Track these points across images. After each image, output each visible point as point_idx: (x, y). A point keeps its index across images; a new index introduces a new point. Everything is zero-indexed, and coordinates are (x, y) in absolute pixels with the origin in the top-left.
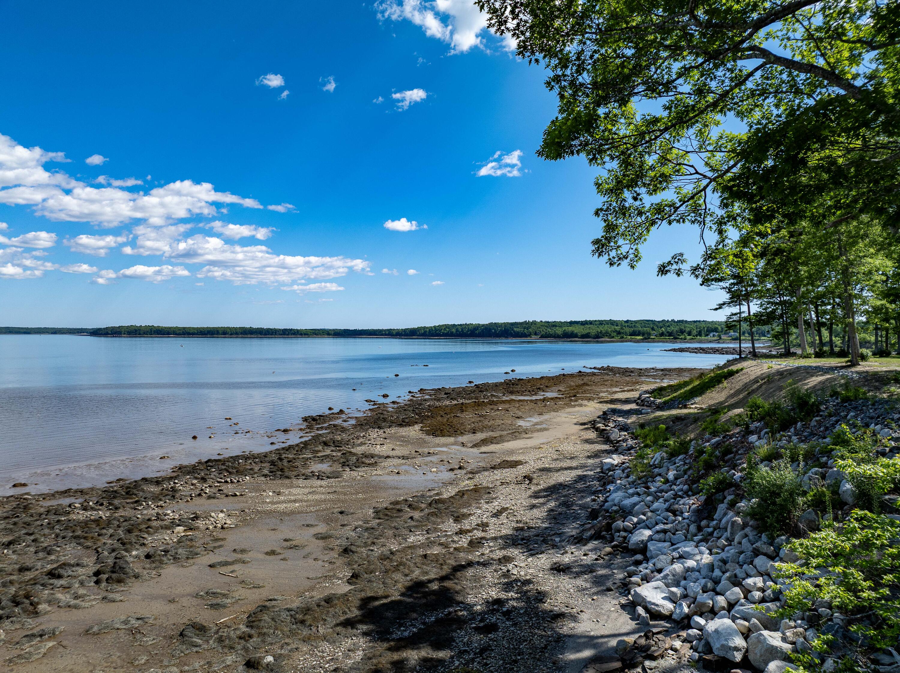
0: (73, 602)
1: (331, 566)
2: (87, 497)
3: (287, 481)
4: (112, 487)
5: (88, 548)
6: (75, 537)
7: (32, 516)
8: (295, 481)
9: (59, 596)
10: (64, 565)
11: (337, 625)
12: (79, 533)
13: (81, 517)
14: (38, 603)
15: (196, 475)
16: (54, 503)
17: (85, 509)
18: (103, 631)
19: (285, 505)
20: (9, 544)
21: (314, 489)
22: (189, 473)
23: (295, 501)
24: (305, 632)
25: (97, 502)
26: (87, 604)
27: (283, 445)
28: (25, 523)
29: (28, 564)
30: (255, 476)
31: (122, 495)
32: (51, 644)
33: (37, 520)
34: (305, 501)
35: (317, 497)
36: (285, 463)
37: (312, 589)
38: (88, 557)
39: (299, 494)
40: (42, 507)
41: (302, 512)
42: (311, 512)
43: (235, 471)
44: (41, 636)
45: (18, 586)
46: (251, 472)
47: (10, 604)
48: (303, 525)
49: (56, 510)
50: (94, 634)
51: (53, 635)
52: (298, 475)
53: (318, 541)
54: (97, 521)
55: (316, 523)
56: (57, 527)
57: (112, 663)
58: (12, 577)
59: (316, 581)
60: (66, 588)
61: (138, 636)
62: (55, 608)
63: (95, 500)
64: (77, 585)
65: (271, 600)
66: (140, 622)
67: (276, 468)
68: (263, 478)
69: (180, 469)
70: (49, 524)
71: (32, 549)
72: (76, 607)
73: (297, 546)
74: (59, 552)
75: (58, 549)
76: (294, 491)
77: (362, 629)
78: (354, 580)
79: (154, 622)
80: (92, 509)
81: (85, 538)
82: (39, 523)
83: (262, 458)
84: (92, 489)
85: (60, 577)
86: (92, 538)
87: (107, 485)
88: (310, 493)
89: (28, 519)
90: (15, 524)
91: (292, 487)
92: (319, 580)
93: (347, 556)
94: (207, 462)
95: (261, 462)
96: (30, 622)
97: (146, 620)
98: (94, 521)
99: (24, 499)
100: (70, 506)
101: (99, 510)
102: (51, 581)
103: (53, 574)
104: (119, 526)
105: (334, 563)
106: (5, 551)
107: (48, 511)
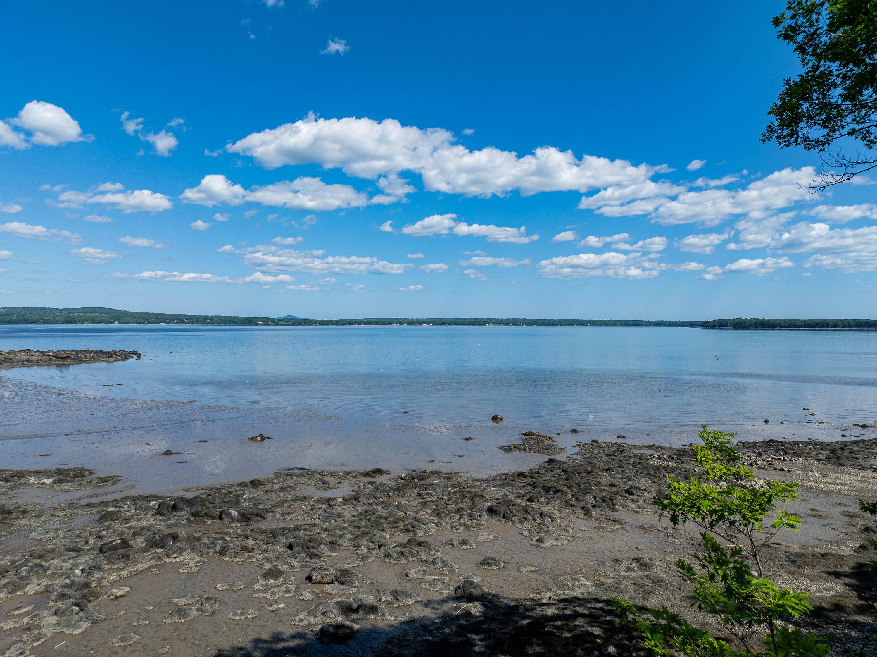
0: (636, 509)
1: (846, 537)
2: (664, 452)
3: (839, 468)
4: (684, 449)
5: (655, 482)
6: (648, 474)
7: (624, 457)
8: (848, 469)
9: (629, 504)
10: (637, 488)
11: (823, 572)
12: (652, 472)
13: (655, 464)
14: (616, 504)
15: (755, 450)
16: (641, 452)
17: (660, 459)
18: (650, 529)
19: (826, 485)
20: (607, 470)
21: (865, 479)
22: (749, 448)
23: (838, 484)
24: (793, 568)
25: (670, 456)
26: (644, 513)
27: (854, 439)
28: (619, 460)
29: (616, 483)
30: (810, 459)
31: (690, 455)
32: (618, 526)
33: (627, 460)
34: (849, 486)
35: (864, 485)
36: (846, 453)
37: (817, 546)
38: (653, 488)
39: (846, 480)
40: (632, 453)
41: (840, 494)
42: (850, 495)
43: (791, 452)
44: (614, 521)
45: (607, 493)
46: (807, 456)
47: (601, 500)
48: (836, 503)
49: (640, 456)
50: (644, 529)
51: (620, 523)
52: (854, 465)
53: (843, 517)
54: (666, 468)
55: (850, 504)
56: (638, 466)
57: (650, 546)
58: (605, 488)
59: (825, 543)
60: (635, 501)
61: (671, 538)
62: (625, 510)
63: (669, 454)
64: (641, 501)
65: (776, 544)
66: (674, 531)
67: (834, 455)
68: (816, 462)
69: (743, 444)
70: (634, 463)
71: (620, 476)
72: (637, 512)
73: (820, 516)
74: (636, 481)
75: (636, 479)
76: (841, 476)
77: (845, 580)
78: (861, 550)
79: (684, 533)
80: (665, 459)
81: (655, 476)
82: (628, 462)
83: (823, 446)
84: (669, 448)
85: (632, 494)
86: (659, 477)
87: (682, 447)
88: (858, 481)
89: (622, 459)
90: (613, 459)
91: (842, 473)
92: (828, 543)
93: (867, 533)
94: (768, 442)
95: (822, 449)
96: (611, 514)
97: (679, 531)
98: (664, 467)
99: (622, 446)
100: (651, 456)
101: (670, 461)
102: (626, 495)
103: (628, 492)
104: (679, 474)
105: (850, 535)
106: (604, 474)
107: (635, 456)
